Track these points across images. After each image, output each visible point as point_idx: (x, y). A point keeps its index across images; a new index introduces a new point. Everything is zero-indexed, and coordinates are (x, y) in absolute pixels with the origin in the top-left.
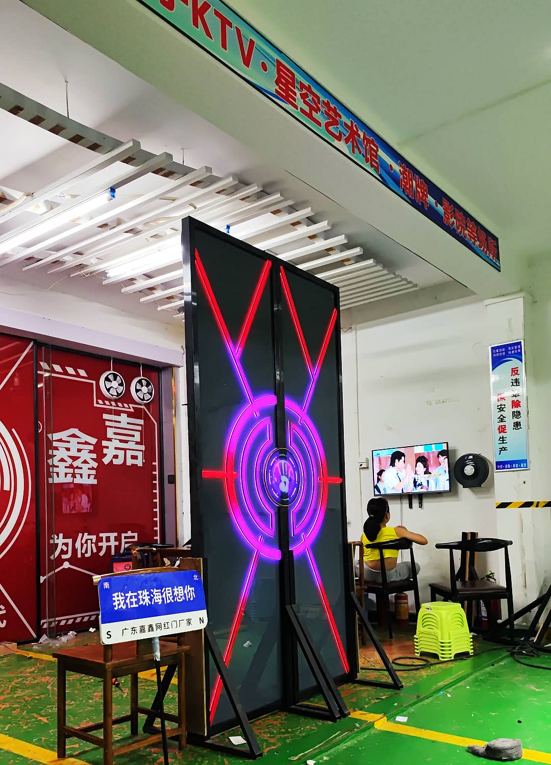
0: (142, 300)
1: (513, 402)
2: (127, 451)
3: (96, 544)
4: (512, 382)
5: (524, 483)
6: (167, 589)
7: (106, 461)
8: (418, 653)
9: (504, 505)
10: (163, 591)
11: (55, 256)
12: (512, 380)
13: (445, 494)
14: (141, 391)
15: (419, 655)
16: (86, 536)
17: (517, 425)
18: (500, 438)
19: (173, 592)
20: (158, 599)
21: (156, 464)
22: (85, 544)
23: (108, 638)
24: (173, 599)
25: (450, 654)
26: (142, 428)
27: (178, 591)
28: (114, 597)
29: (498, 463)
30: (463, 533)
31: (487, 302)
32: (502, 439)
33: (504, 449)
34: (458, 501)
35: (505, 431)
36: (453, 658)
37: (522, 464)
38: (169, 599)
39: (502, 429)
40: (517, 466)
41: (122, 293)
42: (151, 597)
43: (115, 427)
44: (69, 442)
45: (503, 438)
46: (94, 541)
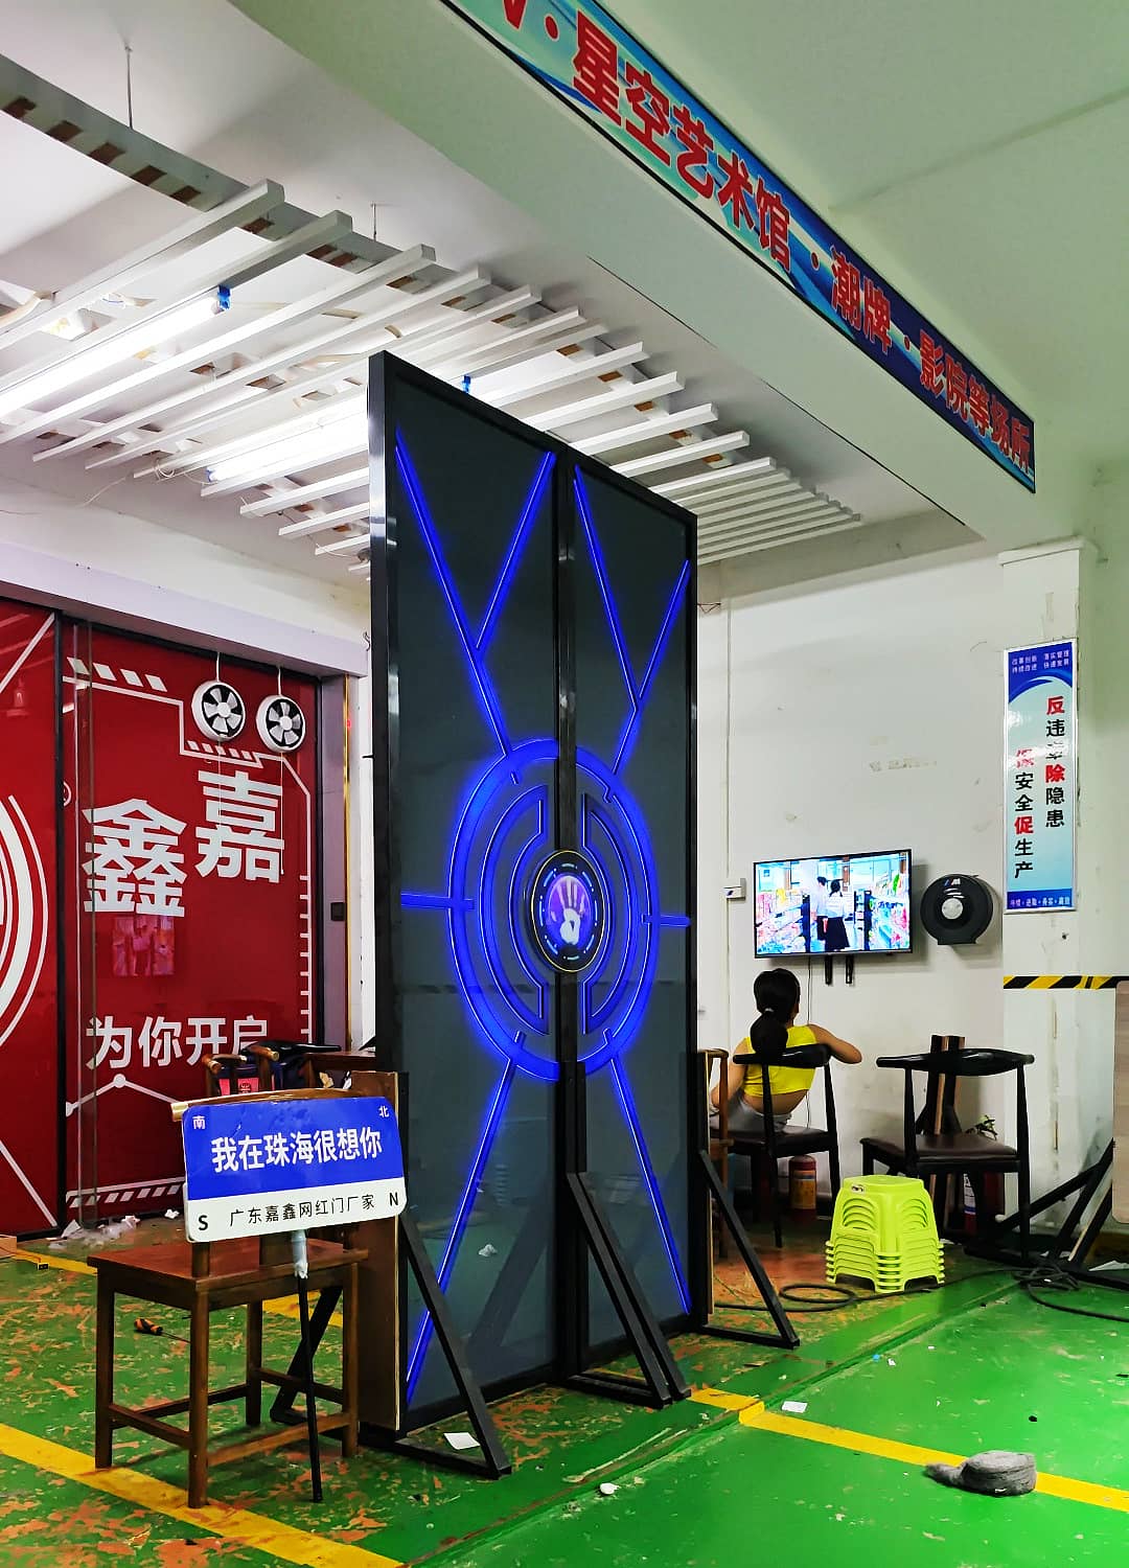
0: (283, 531)
1: (1049, 768)
2: (248, 849)
3: (182, 1040)
4: (1049, 728)
5: (1064, 937)
6: (324, 1133)
7: (204, 869)
8: (832, 1277)
9: (1020, 982)
10: (315, 1138)
11: (101, 432)
12: (1049, 722)
13: (899, 957)
14: (278, 726)
15: (834, 1281)
16: (161, 1023)
17: (1055, 817)
18: (1019, 843)
19: (337, 1140)
20: (305, 1152)
21: (308, 878)
22: (159, 1039)
23: (201, 1229)
24: (337, 1154)
25: (898, 1280)
26: (279, 804)
27: (346, 1138)
28: (215, 1146)
29: (1012, 896)
30: (934, 1037)
31: (1005, 556)
32: (1024, 846)
33: (1026, 866)
34: (927, 971)
35: (1030, 829)
36: (902, 1289)
37: (1061, 899)
38: (328, 1154)
39: (1024, 825)
40: (1051, 903)
41: (241, 516)
42: (290, 1148)
43: (223, 800)
44: (127, 827)
45: (1025, 843)
46: (177, 1033)
